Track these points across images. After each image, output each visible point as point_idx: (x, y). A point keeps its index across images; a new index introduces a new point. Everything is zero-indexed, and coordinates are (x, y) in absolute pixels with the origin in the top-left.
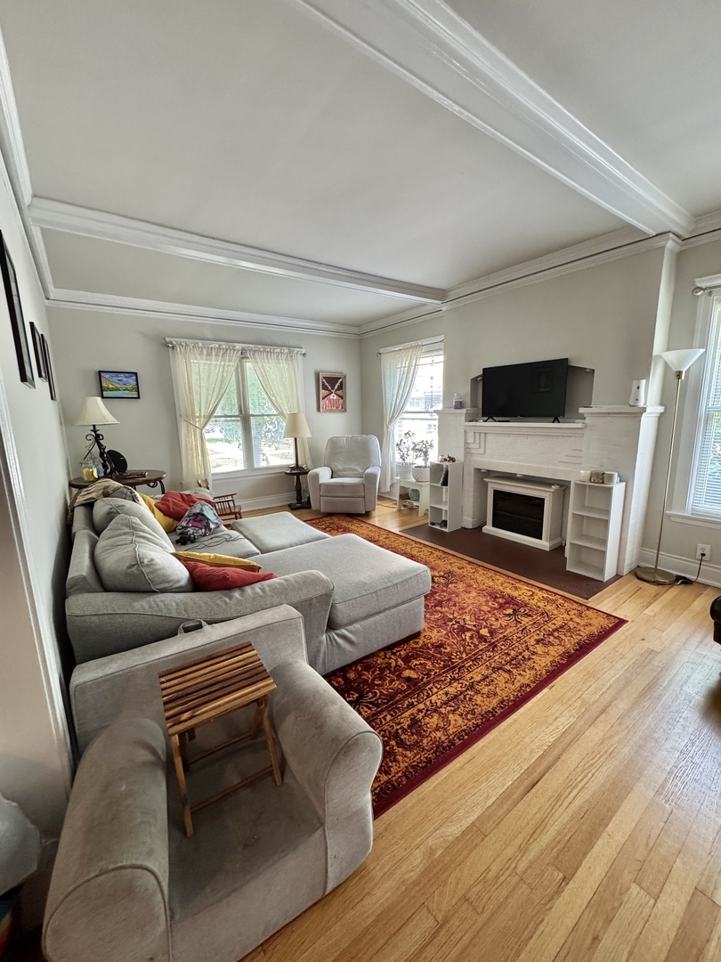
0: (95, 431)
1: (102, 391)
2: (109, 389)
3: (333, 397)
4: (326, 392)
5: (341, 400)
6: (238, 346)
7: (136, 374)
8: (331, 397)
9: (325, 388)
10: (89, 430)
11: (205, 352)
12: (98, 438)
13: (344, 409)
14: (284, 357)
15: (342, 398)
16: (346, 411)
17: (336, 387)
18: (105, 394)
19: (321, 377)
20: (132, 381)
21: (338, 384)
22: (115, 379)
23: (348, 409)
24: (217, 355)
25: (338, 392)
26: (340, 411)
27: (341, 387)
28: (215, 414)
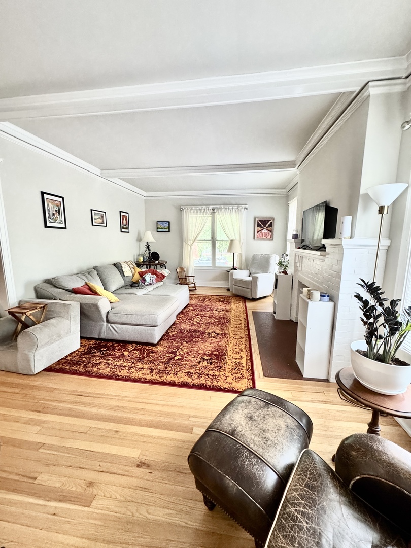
0: (148, 244)
1: (157, 229)
2: (159, 228)
3: (265, 231)
4: (260, 229)
5: (270, 233)
6: (211, 207)
7: (169, 222)
8: (263, 231)
9: (259, 225)
10: (145, 244)
11: (195, 211)
12: (148, 247)
13: (272, 238)
14: (234, 210)
15: (271, 232)
16: (273, 239)
17: (267, 225)
18: (158, 230)
19: (257, 220)
20: (167, 225)
21: (269, 223)
22: (162, 224)
23: (274, 238)
24: (201, 212)
25: (269, 229)
26: (270, 240)
27: (271, 225)
28: (198, 239)
